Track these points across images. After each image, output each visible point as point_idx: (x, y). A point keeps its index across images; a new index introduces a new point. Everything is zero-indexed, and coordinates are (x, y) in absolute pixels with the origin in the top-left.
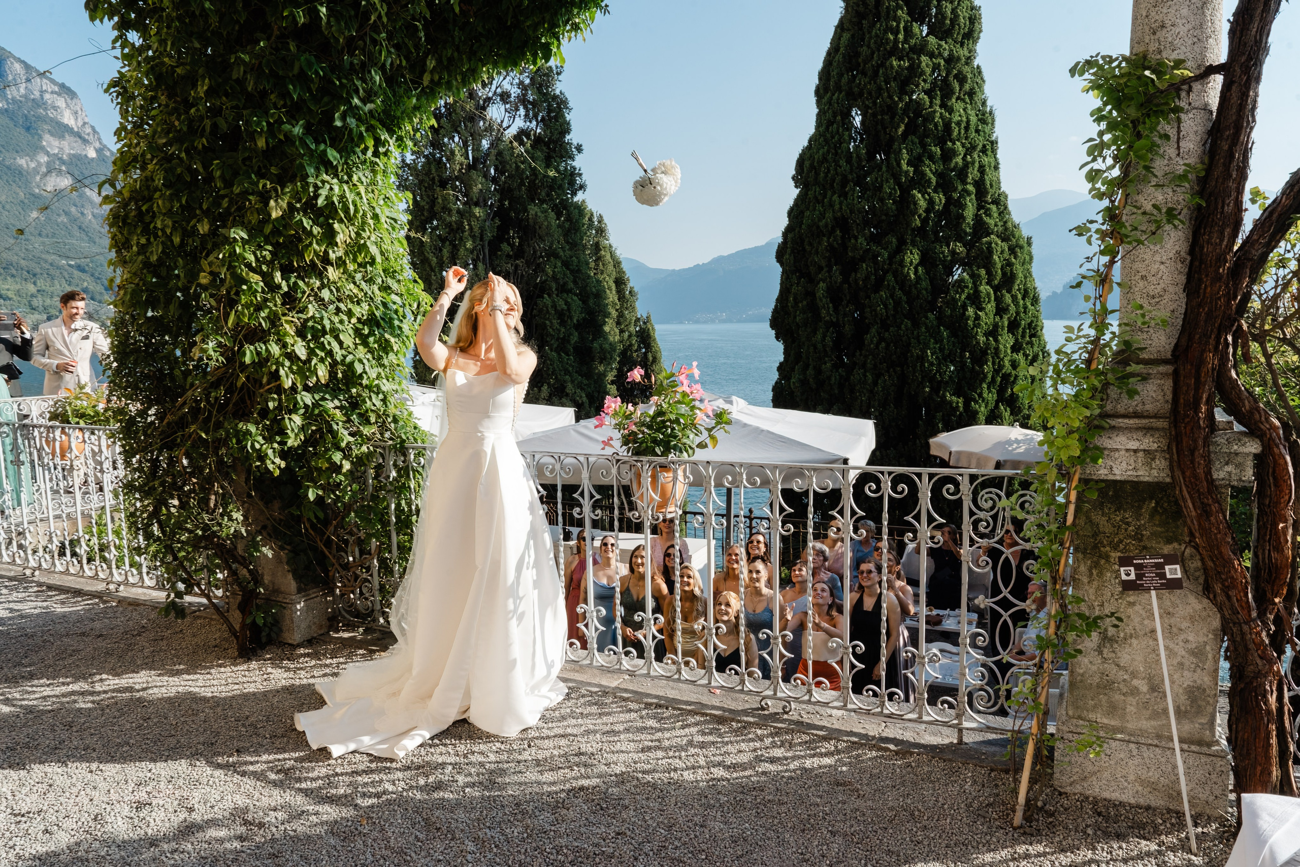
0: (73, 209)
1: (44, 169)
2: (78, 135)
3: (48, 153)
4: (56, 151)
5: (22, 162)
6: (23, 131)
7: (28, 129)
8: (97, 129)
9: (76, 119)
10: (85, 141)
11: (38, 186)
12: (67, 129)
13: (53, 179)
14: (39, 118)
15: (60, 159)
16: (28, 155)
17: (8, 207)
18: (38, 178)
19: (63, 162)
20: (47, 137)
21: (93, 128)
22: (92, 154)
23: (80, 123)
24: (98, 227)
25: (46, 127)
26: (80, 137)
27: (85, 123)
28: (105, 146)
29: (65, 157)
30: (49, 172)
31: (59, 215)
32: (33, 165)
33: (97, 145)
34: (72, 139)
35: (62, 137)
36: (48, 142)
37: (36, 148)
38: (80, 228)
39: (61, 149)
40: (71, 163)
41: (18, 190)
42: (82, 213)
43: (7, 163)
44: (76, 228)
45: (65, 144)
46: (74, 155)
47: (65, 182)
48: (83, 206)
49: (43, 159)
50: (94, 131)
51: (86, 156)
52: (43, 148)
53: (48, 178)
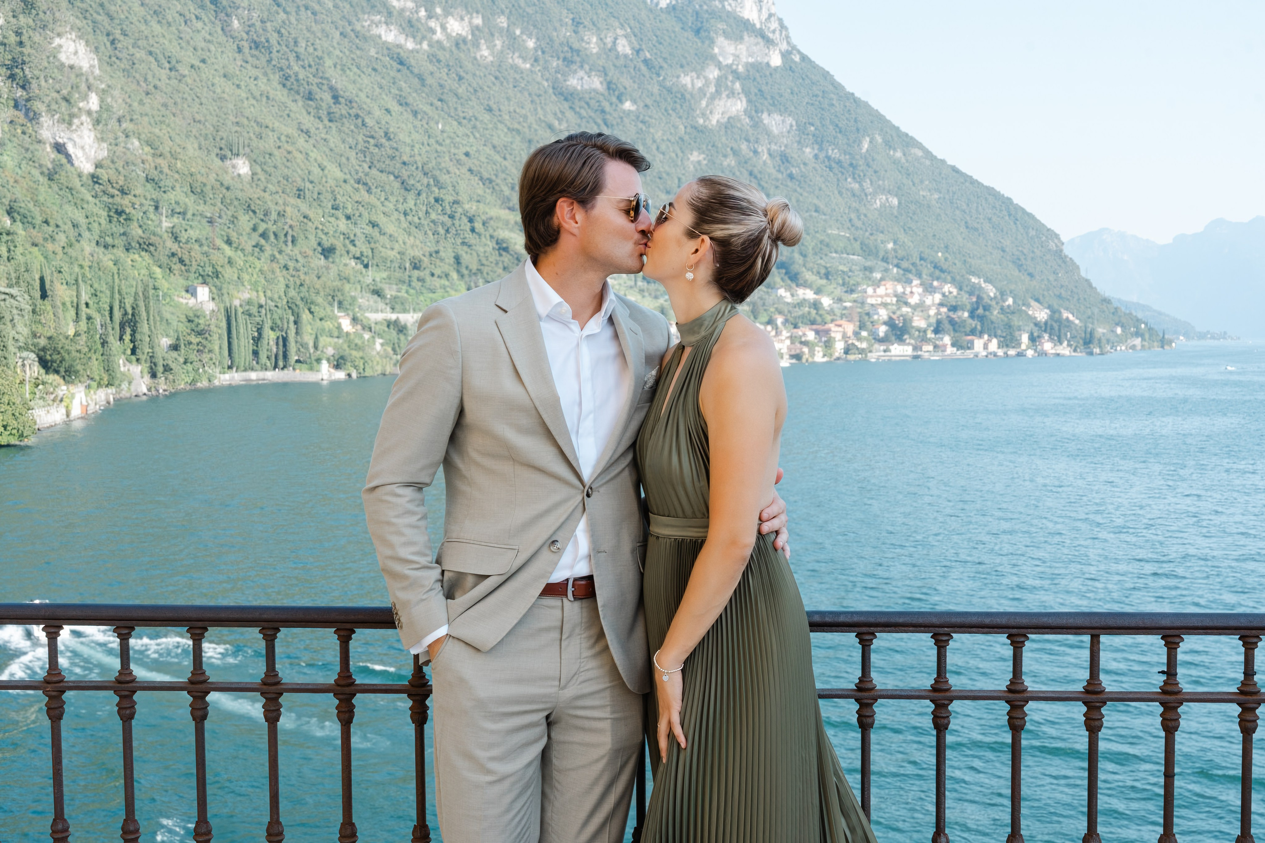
0: (744, 146)
1: (712, 89)
2: (761, 34)
3: (719, 66)
4: (730, 61)
5: (686, 80)
6: (690, 34)
7: (697, 32)
8: (786, 23)
9: (760, 10)
10: (769, 42)
11: (703, 115)
12: (746, 26)
13: (722, 103)
14: (714, 14)
15: (735, 72)
16: (694, 70)
17: (663, 147)
18: (704, 103)
19: (737, 76)
20: (721, 40)
21: (780, 20)
22: (776, 60)
23: (764, 16)
24: (773, 171)
25: (721, 26)
26: (763, 36)
27: (771, 16)
28: (794, 48)
29: (741, 69)
30: (718, 92)
31: (725, 156)
32: (699, 84)
33: (784, 46)
34: (753, 40)
35: (740, 39)
36: (720, 48)
37: (706, 58)
38: (751, 174)
39: (737, 57)
40: (747, 77)
41: (678, 122)
42: (755, 152)
43: (668, 84)
44: (746, 174)
45: (742, 48)
46: (752, 65)
47: (737, 106)
48: (757, 141)
49: (713, 73)
50: (782, 26)
51: (768, 64)
52: (713, 58)
53: (716, 102)
